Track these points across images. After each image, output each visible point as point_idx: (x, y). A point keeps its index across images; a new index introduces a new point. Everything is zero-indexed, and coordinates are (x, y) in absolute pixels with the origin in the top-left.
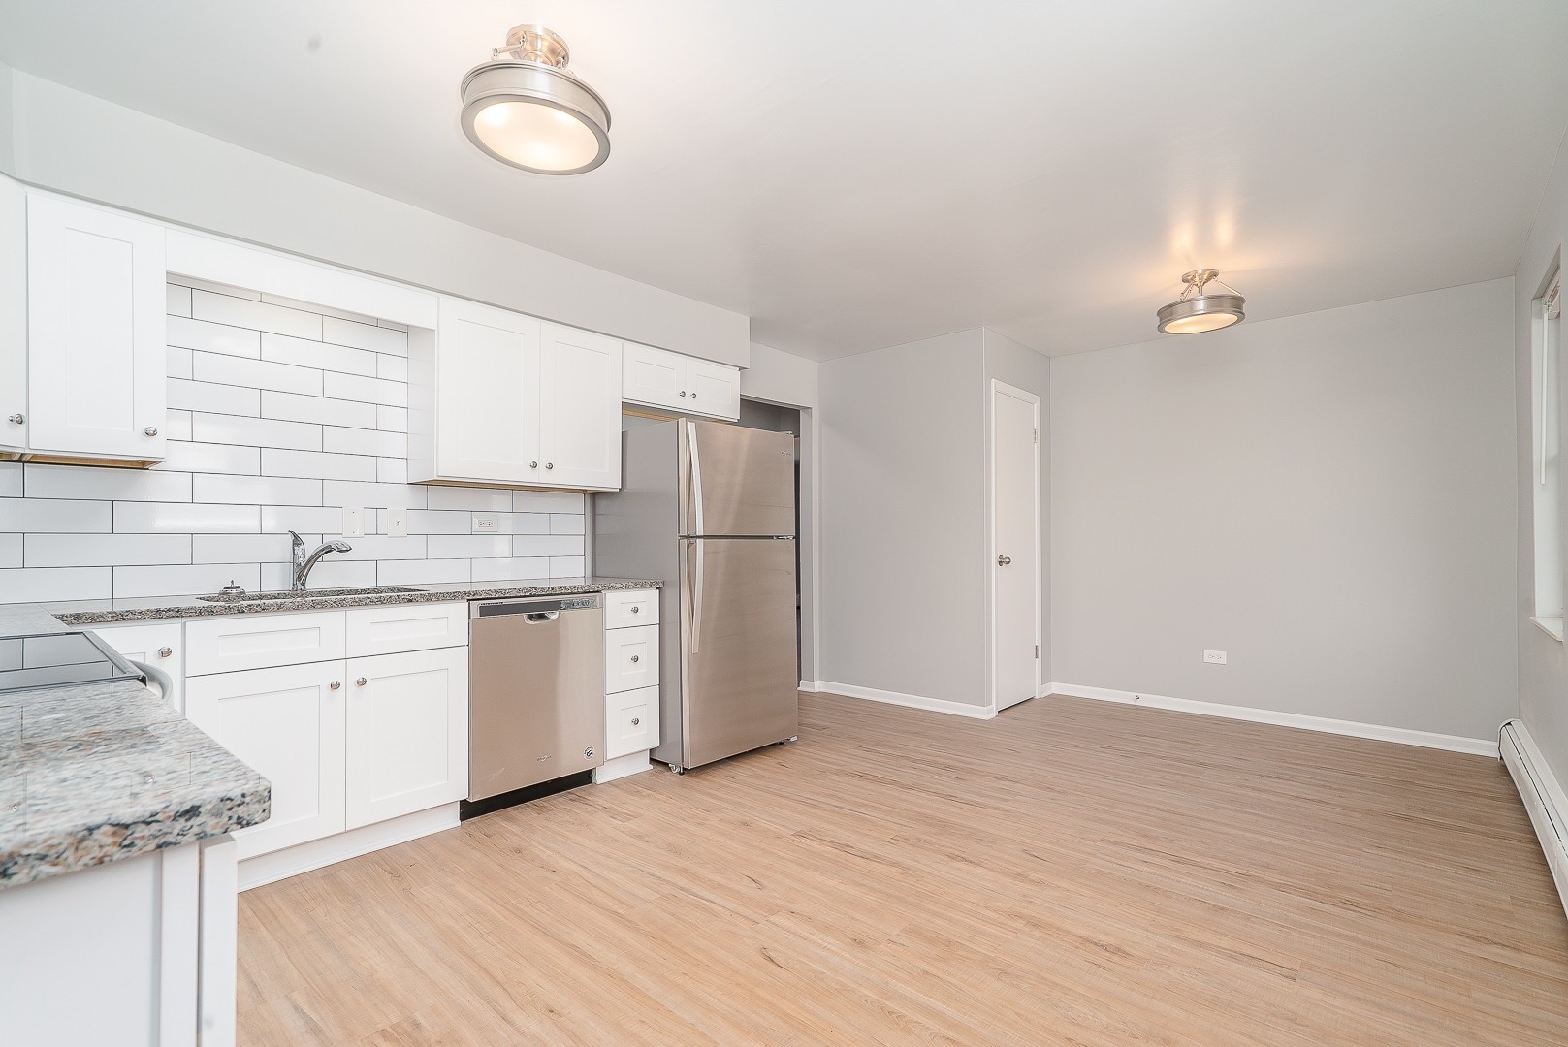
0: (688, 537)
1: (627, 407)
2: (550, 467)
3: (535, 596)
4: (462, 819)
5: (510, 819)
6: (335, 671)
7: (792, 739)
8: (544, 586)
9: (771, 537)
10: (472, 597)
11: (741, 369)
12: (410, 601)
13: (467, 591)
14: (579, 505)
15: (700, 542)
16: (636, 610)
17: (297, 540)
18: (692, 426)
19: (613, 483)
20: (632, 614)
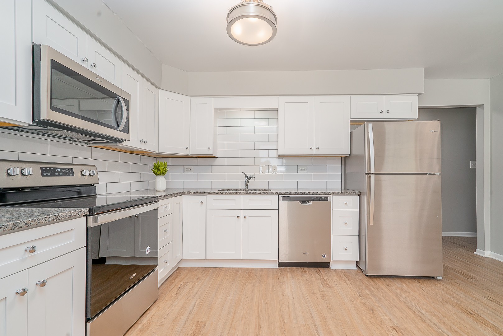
0: (368, 174)
1: (352, 122)
2: (318, 149)
3: (301, 195)
4: (278, 267)
5: (291, 272)
6: (239, 213)
7: (438, 278)
8: (305, 192)
9: (426, 174)
10: (279, 194)
11: (419, 94)
12: (259, 194)
13: (277, 192)
14: (339, 161)
15: (373, 177)
16: (346, 203)
17: (246, 176)
18: (370, 125)
19: (347, 153)
20: (345, 205)
